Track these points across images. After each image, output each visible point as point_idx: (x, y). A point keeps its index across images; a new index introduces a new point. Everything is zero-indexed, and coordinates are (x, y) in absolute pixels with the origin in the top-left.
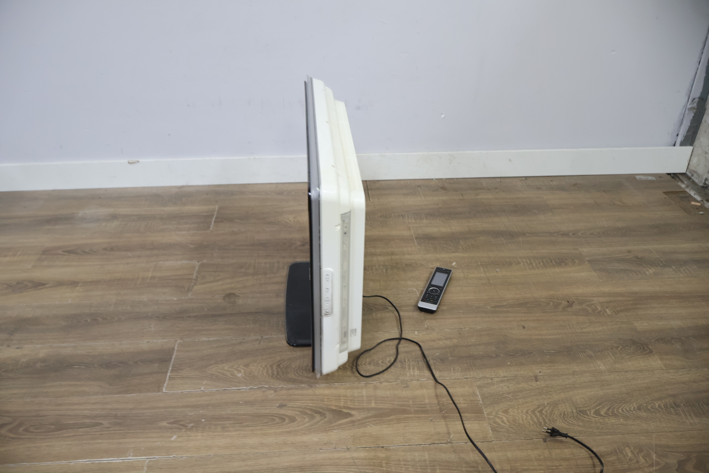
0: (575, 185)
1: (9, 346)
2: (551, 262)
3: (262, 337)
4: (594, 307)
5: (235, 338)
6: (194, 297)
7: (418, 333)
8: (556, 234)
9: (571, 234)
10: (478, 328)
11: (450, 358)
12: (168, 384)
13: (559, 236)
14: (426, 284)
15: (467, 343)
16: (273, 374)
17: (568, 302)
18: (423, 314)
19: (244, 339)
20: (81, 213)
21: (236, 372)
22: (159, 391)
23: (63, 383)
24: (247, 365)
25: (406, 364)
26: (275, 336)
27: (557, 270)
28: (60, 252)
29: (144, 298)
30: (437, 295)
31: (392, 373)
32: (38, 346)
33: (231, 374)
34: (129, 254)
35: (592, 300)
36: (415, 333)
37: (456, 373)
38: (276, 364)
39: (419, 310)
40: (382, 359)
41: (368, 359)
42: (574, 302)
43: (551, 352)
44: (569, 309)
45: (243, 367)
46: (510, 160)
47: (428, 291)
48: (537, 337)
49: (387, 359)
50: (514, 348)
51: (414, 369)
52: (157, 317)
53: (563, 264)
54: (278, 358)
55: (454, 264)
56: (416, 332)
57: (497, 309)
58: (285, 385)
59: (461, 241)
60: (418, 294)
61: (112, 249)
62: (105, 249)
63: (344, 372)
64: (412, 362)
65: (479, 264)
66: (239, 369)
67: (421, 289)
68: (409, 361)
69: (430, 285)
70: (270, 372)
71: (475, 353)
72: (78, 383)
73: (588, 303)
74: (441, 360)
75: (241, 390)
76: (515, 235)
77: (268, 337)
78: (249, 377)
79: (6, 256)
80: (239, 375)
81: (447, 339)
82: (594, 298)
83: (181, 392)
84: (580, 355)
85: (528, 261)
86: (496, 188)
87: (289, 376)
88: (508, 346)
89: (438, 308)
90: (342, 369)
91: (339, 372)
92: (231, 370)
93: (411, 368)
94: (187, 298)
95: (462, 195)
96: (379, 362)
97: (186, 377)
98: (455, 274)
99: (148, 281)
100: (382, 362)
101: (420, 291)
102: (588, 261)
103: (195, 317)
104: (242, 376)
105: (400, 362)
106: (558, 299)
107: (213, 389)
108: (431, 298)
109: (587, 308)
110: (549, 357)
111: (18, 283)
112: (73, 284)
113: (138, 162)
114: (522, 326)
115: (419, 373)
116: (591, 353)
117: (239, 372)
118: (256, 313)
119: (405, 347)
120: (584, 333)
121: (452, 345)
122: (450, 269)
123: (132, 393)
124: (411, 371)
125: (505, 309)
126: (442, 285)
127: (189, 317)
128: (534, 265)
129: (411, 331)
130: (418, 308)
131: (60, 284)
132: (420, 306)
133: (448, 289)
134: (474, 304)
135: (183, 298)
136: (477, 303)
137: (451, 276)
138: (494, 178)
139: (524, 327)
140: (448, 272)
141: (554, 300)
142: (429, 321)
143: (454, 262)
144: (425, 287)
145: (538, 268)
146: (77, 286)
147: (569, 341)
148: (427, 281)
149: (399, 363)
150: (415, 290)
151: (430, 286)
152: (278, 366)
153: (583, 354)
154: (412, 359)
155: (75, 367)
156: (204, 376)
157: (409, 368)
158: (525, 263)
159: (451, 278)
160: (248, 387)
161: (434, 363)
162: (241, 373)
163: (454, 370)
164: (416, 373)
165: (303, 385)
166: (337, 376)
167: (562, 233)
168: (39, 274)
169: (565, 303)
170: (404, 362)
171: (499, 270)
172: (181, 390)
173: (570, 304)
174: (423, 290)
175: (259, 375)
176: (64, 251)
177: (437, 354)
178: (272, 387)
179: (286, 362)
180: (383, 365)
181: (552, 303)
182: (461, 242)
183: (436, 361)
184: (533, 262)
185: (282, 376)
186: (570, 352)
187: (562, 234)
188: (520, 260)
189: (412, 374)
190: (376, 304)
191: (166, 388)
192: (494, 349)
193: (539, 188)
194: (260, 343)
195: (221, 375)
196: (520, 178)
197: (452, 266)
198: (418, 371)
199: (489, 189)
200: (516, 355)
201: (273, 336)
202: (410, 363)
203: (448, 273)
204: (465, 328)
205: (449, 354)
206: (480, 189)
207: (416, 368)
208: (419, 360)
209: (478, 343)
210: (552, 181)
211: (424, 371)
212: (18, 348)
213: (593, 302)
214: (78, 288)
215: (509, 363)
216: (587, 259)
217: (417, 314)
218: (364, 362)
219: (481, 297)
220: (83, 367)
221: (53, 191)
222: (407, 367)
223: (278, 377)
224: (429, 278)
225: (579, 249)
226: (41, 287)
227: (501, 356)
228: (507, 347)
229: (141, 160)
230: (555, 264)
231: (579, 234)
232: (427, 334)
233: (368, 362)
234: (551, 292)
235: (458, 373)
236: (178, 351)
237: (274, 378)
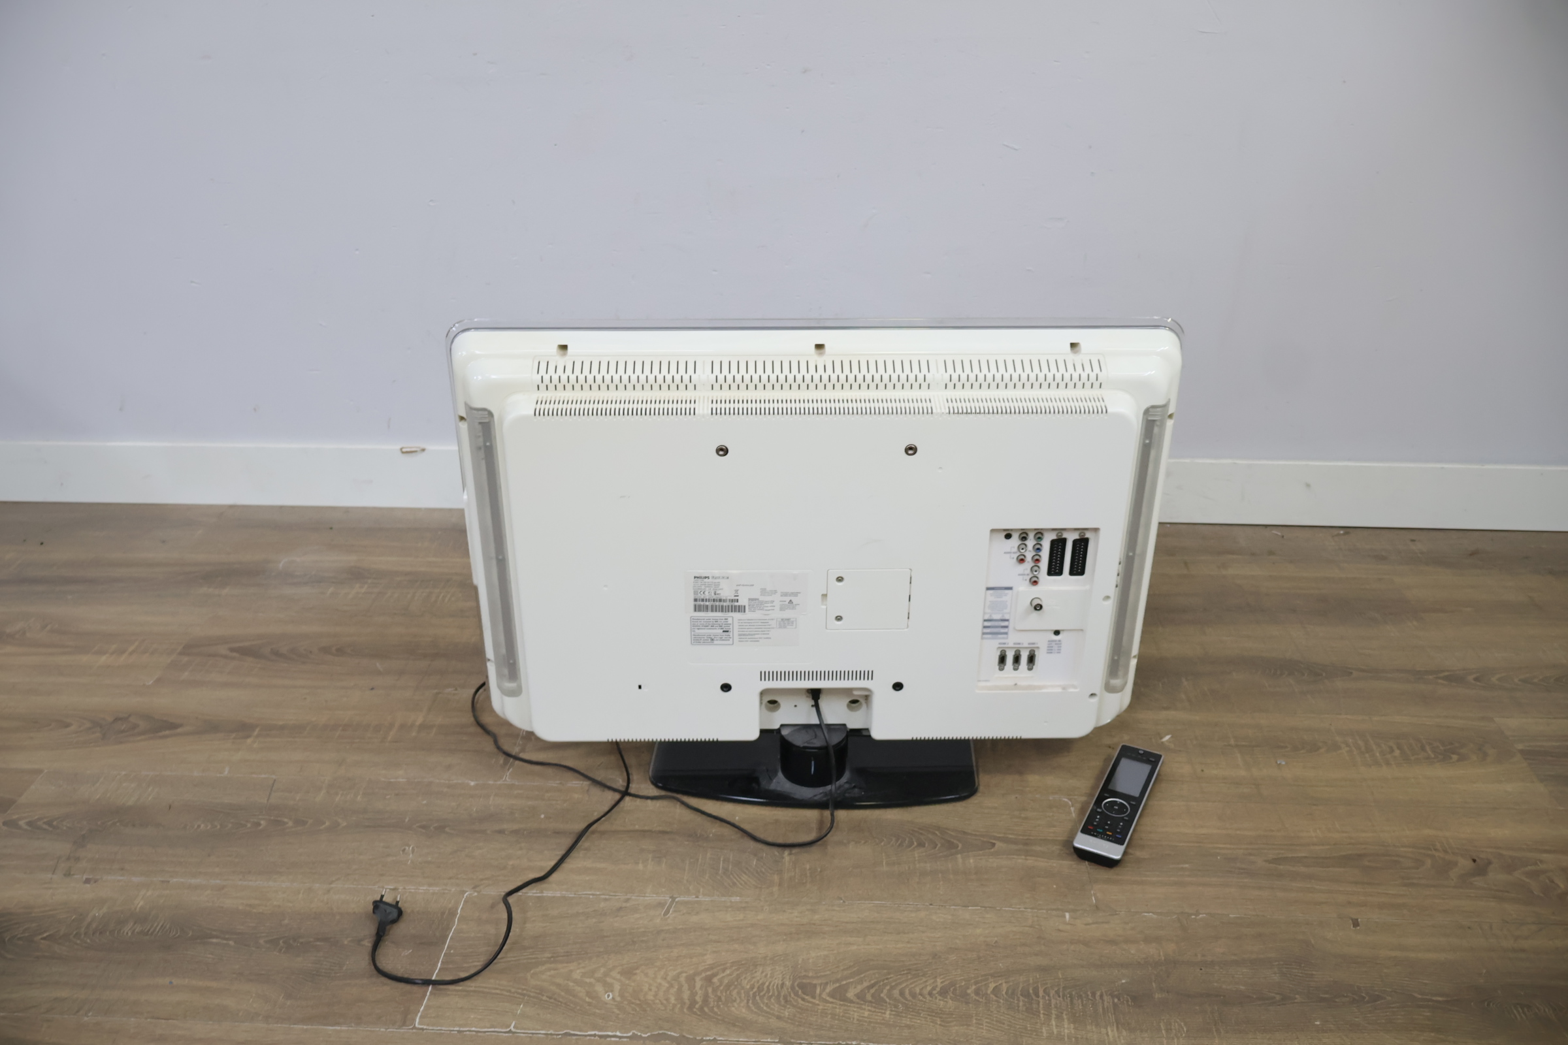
0: (1473, 554)
1: (68, 874)
2: (1423, 748)
3: (673, 898)
4: (1547, 881)
5: (607, 897)
6: (517, 783)
7: (1071, 917)
8: (1431, 677)
9: (1470, 678)
10: (1230, 916)
11: (1157, 996)
12: (427, 1007)
13: (1440, 681)
14: (1094, 788)
15: (1203, 956)
16: (693, 1003)
17: (1474, 861)
18: (1085, 866)
19: (627, 900)
20: (283, 562)
21: (599, 988)
22: (404, 1024)
23: (175, 981)
24: (629, 973)
25: (1038, 1004)
26: (708, 899)
27: (1440, 771)
28: (223, 650)
29: (400, 776)
30: (1122, 819)
31: (1004, 1024)
32: (136, 879)
33: (588, 994)
34: (378, 664)
35: (1541, 861)
36: (1065, 917)
37: (1173, 1039)
38: (703, 975)
39: (1075, 856)
40: (976, 983)
41: (939, 981)
42: (1490, 863)
43: (1434, 998)
44: (1478, 881)
45: (618, 976)
46: (1308, 485)
47: (1101, 808)
48: (1393, 954)
49: (990, 985)
50: (1332, 979)
51: (1059, 1017)
52: (423, 827)
53: (1455, 757)
54: (709, 959)
55: (1167, 737)
56: (1067, 915)
57: (1281, 867)
58: (721, 1035)
59: (1184, 680)
60: (1074, 812)
61: (340, 651)
62: (325, 650)
63: (877, 1010)
64: (1056, 999)
65: (1232, 742)
66: (609, 980)
67: (1083, 799)
68: (1049, 996)
69: (1107, 790)
70: (686, 995)
71: (1224, 986)
72: (214, 984)
73: (1530, 868)
74: (1134, 999)
75: (608, 1039)
76: (1324, 674)
77: (686, 899)
78: (633, 1006)
79: (101, 652)
80: (607, 998)
81: (1148, 940)
82: (1545, 856)
83: (459, 1031)
84: (1515, 1012)
85: (1360, 742)
86: (1271, 553)
87: (733, 1009)
88: (1314, 973)
89: (1125, 853)
90: (871, 1002)
91: (865, 1009)
92: (588, 980)
93: (1054, 1016)
94: (499, 783)
95: (1186, 564)
96: (969, 991)
97: (474, 991)
98: (1171, 765)
99: (414, 734)
100: (977, 992)
101: (1078, 806)
102: (1522, 752)
103: (515, 832)
104: (613, 998)
105: (1022, 995)
106: (1445, 851)
107: (539, 1030)
108: (1107, 827)
109: (1527, 880)
110: (1428, 1014)
111: (117, 720)
112: (242, 729)
113: (423, 450)
114: (1352, 920)
115: (1073, 1032)
116: (1547, 1010)
117: (609, 988)
118: (664, 832)
119: (1036, 955)
120: (1523, 950)
121: (1163, 958)
122: (1158, 753)
123: (338, 1024)
124: (1053, 1023)
125: (1303, 869)
126: (1136, 794)
127: (501, 832)
128: (1378, 754)
129: (1054, 910)
130: (1072, 850)
131: (210, 727)
132: (1077, 845)
133: (1150, 803)
134: (1220, 848)
135: (491, 782)
136: (1228, 846)
137: (1159, 771)
138: (1266, 526)
139: (1356, 923)
140: (1152, 759)
141: (1437, 854)
142: (1102, 887)
143: (1168, 734)
144: (1092, 795)
145: (1388, 764)
146: (248, 737)
147: (1484, 971)
148: (1098, 779)
149: (1021, 998)
150: (1066, 800)
151: (1106, 795)
152: (709, 980)
153: (1523, 1012)
154: (1056, 989)
155: (214, 940)
156: (520, 991)
157: (1048, 1016)
158: (1353, 748)
159: (1158, 775)
160: (627, 1033)
161: (1115, 1005)
162: (612, 991)
163: (1168, 1030)
164: (1066, 1031)
165: (769, 1040)
166: (858, 1020)
167: (1446, 674)
168: (165, 701)
169: (1465, 864)
170: (1034, 997)
171: (1283, 763)
172: (460, 1026)
173: (1480, 867)
174: (1087, 803)
175: (657, 1001)
176: (232, 650)
177: (1123, 981)
178: (688, 1038)
179: (728, 972)
180: (978, 1001)
181: (1429, 862)
182: (1185, 683)
183: (1119, 1000)
184: (1374, 747)
185: (715, 1009)
186: (1488, 1005)
187: (1446, 678)
188: (1338, 739)
189: (1055, 1031)
190: (965, 833)
191: (421, 1017)
192: (1276, 978)
193: (1381, 558)
194: (667, 912)
195: (563, 994)
196: (1331, 530)
197: (1162, 743)
198: (1072, 1026)
199: (1253, 554)
200: (1337, 1000)
201: (701, 898)
202: (1050, 1000)
203: (1151, 761)
204: (1197, 914)
205: (1154, 984)
206: (1232, 553)
207: (1065, 1017)
208: (1074, 993)
209: (1233, 958)
210: (1413, 541)
211: (1089, 1027)
212: (87, 881)
213: (1542, 867)
214: (249, 741)
215: (1318, 1023)
216: (1520, 746)
217: (1070, 866)
218: (929, 988)
219: (1238, 832)
220: (231, 943)
221: (231, 507)
222: (1042, 1012)
223: (706, 1009)
224: (1102, 772)
225: (1495, 719)
226: (167, 732)
227: (1296, 1001)
228: (1312, 974)
229: (429, 447)
230: (1433, 756)
231: (1494, 679)
232: (1097, 923)
233: (938, 989)
234: (1427, 832)
235: (1178, 1038)
236: (462, 919)
237: (695, 1013)
